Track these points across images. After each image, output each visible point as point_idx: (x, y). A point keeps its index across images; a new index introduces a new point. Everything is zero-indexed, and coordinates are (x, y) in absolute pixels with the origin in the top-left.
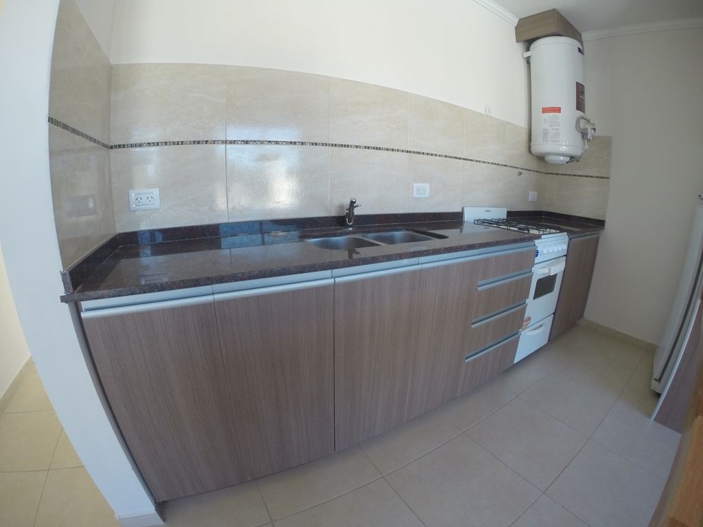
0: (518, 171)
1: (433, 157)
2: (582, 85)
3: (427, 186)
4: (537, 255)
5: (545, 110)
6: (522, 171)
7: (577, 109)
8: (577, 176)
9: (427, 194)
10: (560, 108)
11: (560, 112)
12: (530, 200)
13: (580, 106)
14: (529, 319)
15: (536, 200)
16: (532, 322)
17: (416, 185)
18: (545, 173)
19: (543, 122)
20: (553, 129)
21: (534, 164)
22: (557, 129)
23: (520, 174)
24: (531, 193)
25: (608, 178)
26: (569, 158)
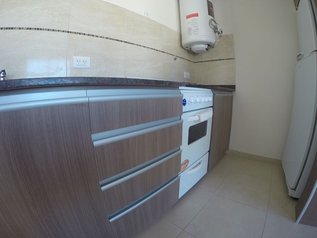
0: (174, 57)
1: (95, 38)
2: (211, 3)
3: (88, 59)
4: (184, 104)
5: (188, 17)
6: (177, 57)
7: (209, 15)
8: (214, 60)
9: (88, 65)
10: (198, 14)
11: (198, 16)
12: (185, 77)
13: (211, 13)
14: (187, 161)
15: (189, 78)
16: (190, 164)
17: (75, 58)
18: (193, 62)
19: (187, 23)
20: (194, 27)
21: (185, 55)
22: (197, 26)
23: (175, 59)
24: (185, 73)
25: (234, 58)
26: (207, 46)
